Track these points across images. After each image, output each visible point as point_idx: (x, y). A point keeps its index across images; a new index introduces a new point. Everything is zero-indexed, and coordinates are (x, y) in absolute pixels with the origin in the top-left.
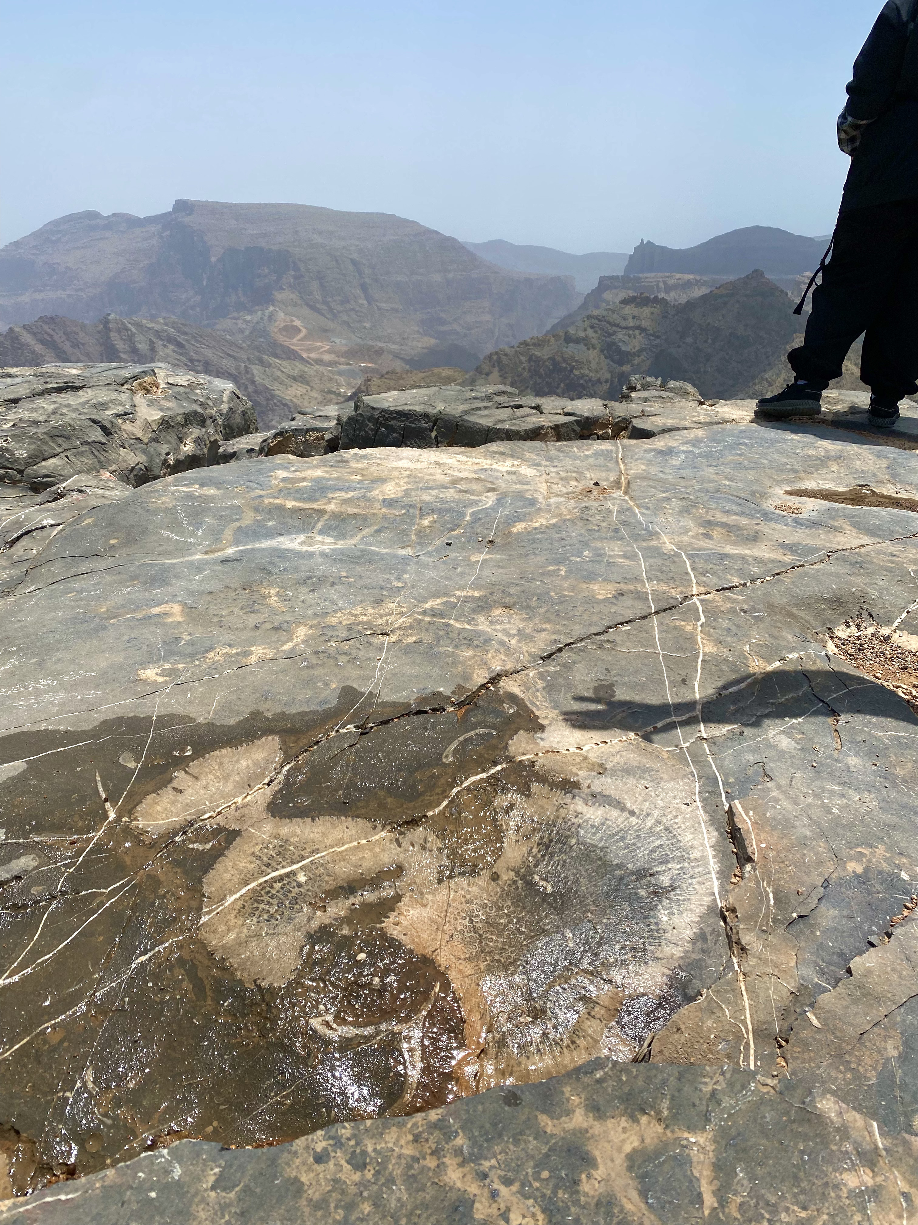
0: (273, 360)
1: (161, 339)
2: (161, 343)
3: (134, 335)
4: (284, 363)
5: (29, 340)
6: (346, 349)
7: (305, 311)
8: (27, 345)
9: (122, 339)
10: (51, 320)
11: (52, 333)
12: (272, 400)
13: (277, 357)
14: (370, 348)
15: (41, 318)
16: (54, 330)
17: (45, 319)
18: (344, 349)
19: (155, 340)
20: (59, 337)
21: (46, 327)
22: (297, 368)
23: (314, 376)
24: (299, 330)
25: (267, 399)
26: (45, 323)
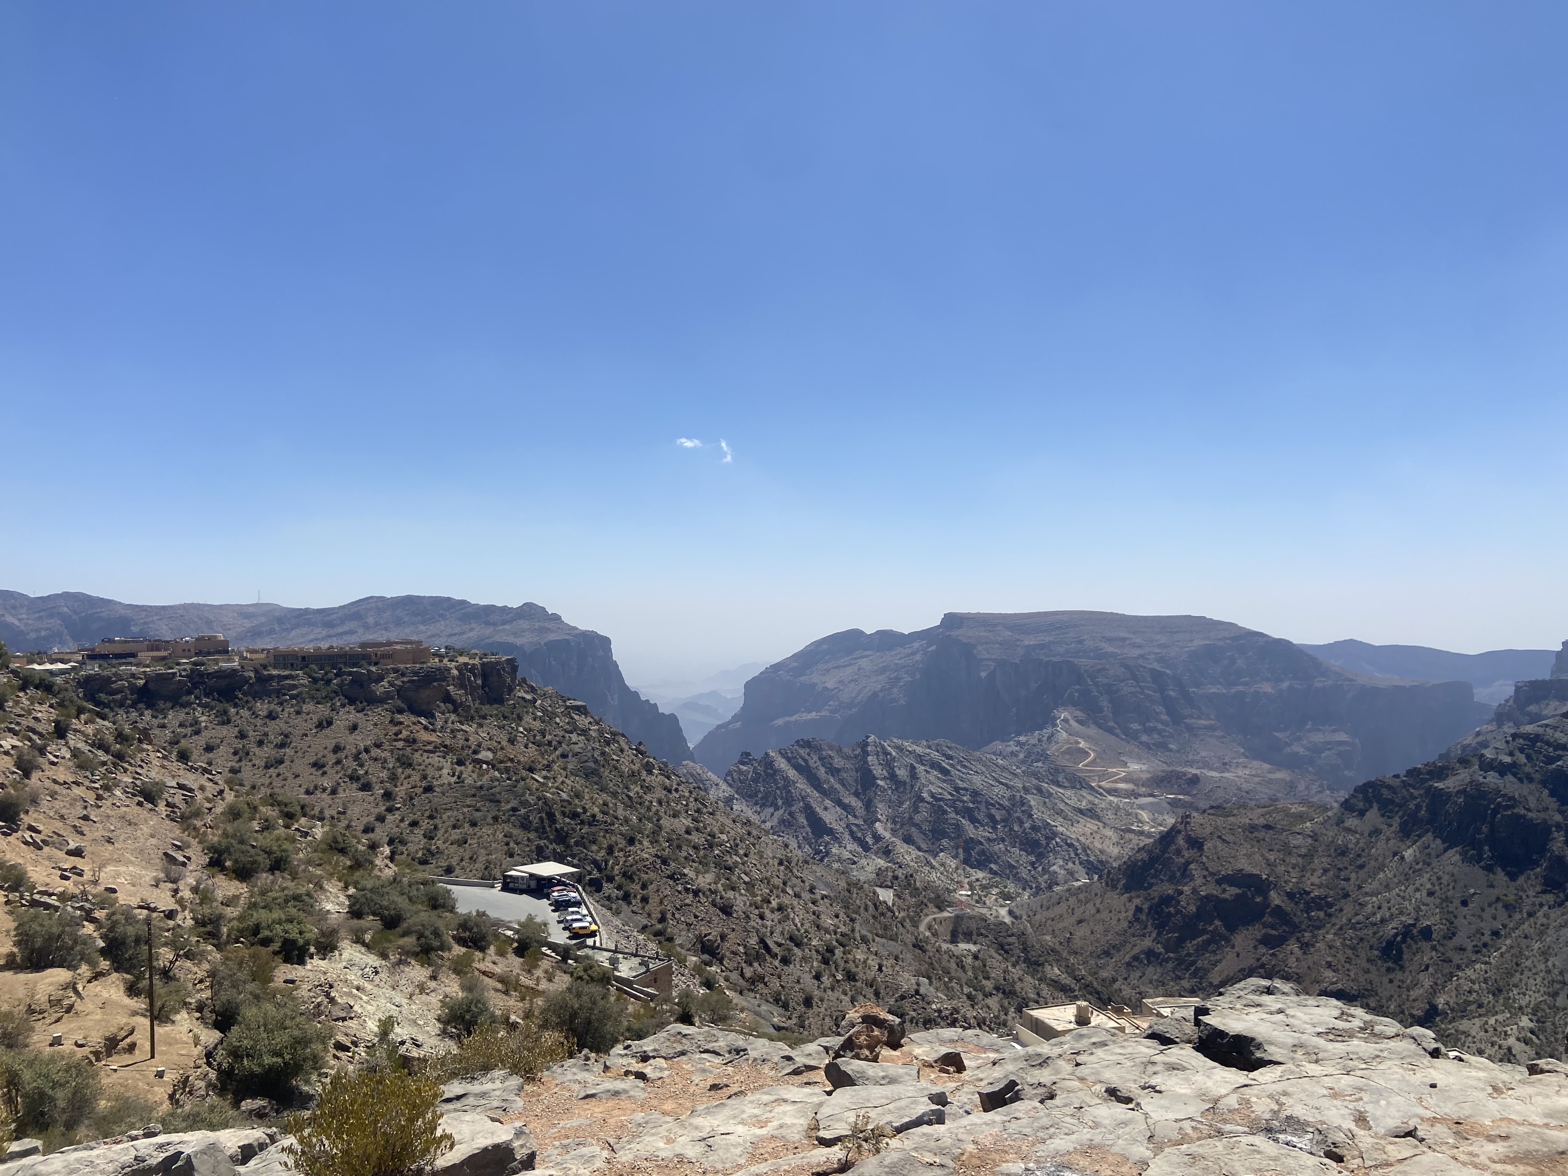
0: (1054, 789)
1: (923, 764)
2: (923, 768)
3: (893, 759)
4: (1068, 793)
5: (782, 766)
6: (1148, 776)
7: (1093, 731)
8: (780, 770)
9: (880, 764)
10: (807, 744)
11: (807, 757)
12: (1053, 839)
13: (1060, 786)
14: (1179, 776)
15: (798, 742)
16: (809, 754)
17: (801, 743)
18: (1145, 776)
19: (916, 765)
20: (814, 761)
21: (801, 751)
22: (1085, 800)
23: (1107, 809)
24: (1087, 754)
25: (1047, 838)
26: (802, 747)
